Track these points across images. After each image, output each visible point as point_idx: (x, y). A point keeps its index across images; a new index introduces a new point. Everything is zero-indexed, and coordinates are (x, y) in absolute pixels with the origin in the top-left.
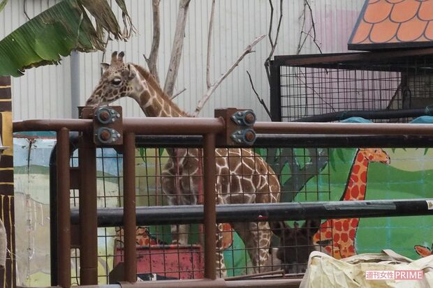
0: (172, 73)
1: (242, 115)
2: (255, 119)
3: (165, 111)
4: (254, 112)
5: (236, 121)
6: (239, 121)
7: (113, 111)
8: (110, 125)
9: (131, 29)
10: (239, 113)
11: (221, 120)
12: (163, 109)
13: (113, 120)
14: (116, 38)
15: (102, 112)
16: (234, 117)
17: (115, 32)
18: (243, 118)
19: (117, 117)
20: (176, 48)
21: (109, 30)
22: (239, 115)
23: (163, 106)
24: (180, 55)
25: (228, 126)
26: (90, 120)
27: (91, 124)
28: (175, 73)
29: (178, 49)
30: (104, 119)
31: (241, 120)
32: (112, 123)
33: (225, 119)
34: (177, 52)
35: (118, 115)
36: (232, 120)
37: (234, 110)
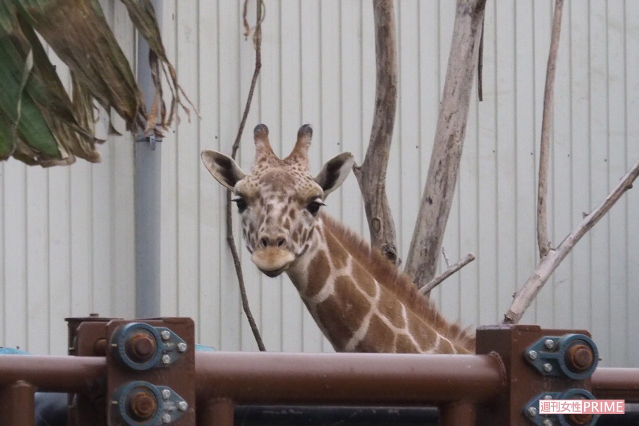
0: (435, 208)
1: (556, 348)
2: (595, 359)
3: (384, 319)
4: (596, 340)
5: (538, 365)
6: (547, 366)
7: (166, 334)
8: (157, 373)
9: (175, 100)
10: (549, 342)
11: (494, 363)
12: (374, 309)
13: (167, 359)
14: (129, 127)
15: (132, 335)
16: (532, 353)
17: (125, 109)
18: (560, 355)
19: (179, 352)
20: (447, 133)
21: (111, 104)
22: (546, 348)
23: (374, 301)
24: (459, 155)
25: (514, 380)
26: (100, 360)
27: (100, 371)
28: (443, 211)
29: (452, 136)
30: (138, 357)
31: (553, 362)
32: (163, 367)
33: (507, 361)
34: (450, 146)
35: (183, 346)
36: (526, 361)
37: (534, 332)
